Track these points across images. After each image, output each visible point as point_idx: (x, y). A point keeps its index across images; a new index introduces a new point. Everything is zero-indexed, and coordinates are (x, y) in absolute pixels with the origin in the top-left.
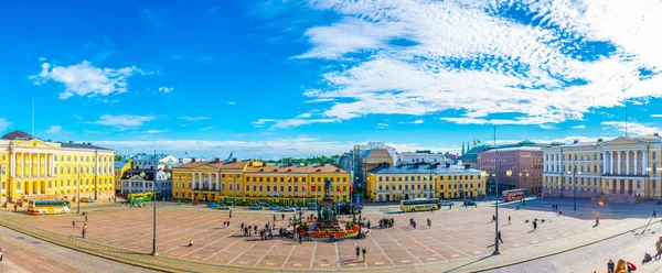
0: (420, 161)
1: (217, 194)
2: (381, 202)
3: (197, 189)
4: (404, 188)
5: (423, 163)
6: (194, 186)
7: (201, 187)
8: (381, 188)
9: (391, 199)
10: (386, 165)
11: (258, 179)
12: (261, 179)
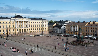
1: (77, 33)
11: (90, 28)
12: (91, 28)
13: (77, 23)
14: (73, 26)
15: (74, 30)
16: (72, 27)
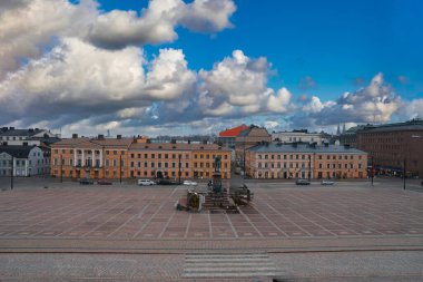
0: (297, 140)
1: (101, 171)
2: (261, 179)
3: (79, 166)
4: (282, 166)
5: (300, 142)
6: (75, 164)
7: (83, 164)
8: (260, 165)
9: (269, 176)
10: (266, 144)
11: (143, 156)
12: (146, 155)
13: (92, 140)
14: (83, 150)
15: (89, 162)
16: (80, 152)
